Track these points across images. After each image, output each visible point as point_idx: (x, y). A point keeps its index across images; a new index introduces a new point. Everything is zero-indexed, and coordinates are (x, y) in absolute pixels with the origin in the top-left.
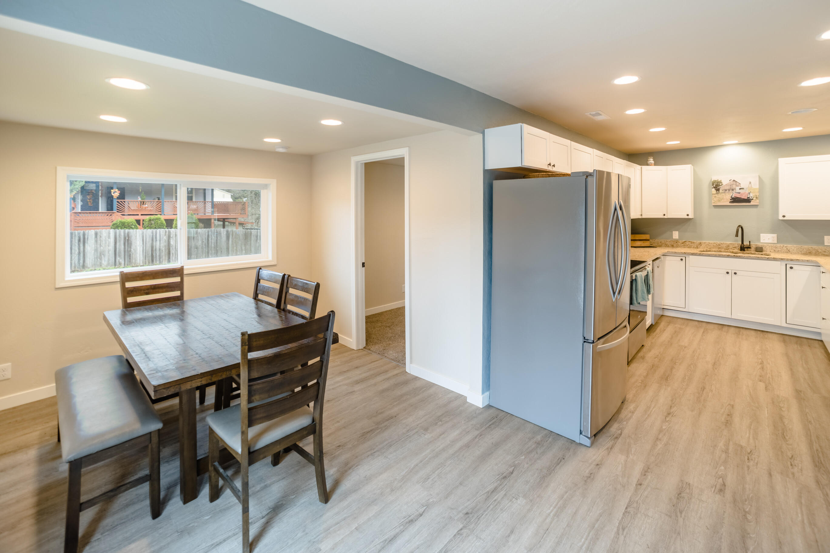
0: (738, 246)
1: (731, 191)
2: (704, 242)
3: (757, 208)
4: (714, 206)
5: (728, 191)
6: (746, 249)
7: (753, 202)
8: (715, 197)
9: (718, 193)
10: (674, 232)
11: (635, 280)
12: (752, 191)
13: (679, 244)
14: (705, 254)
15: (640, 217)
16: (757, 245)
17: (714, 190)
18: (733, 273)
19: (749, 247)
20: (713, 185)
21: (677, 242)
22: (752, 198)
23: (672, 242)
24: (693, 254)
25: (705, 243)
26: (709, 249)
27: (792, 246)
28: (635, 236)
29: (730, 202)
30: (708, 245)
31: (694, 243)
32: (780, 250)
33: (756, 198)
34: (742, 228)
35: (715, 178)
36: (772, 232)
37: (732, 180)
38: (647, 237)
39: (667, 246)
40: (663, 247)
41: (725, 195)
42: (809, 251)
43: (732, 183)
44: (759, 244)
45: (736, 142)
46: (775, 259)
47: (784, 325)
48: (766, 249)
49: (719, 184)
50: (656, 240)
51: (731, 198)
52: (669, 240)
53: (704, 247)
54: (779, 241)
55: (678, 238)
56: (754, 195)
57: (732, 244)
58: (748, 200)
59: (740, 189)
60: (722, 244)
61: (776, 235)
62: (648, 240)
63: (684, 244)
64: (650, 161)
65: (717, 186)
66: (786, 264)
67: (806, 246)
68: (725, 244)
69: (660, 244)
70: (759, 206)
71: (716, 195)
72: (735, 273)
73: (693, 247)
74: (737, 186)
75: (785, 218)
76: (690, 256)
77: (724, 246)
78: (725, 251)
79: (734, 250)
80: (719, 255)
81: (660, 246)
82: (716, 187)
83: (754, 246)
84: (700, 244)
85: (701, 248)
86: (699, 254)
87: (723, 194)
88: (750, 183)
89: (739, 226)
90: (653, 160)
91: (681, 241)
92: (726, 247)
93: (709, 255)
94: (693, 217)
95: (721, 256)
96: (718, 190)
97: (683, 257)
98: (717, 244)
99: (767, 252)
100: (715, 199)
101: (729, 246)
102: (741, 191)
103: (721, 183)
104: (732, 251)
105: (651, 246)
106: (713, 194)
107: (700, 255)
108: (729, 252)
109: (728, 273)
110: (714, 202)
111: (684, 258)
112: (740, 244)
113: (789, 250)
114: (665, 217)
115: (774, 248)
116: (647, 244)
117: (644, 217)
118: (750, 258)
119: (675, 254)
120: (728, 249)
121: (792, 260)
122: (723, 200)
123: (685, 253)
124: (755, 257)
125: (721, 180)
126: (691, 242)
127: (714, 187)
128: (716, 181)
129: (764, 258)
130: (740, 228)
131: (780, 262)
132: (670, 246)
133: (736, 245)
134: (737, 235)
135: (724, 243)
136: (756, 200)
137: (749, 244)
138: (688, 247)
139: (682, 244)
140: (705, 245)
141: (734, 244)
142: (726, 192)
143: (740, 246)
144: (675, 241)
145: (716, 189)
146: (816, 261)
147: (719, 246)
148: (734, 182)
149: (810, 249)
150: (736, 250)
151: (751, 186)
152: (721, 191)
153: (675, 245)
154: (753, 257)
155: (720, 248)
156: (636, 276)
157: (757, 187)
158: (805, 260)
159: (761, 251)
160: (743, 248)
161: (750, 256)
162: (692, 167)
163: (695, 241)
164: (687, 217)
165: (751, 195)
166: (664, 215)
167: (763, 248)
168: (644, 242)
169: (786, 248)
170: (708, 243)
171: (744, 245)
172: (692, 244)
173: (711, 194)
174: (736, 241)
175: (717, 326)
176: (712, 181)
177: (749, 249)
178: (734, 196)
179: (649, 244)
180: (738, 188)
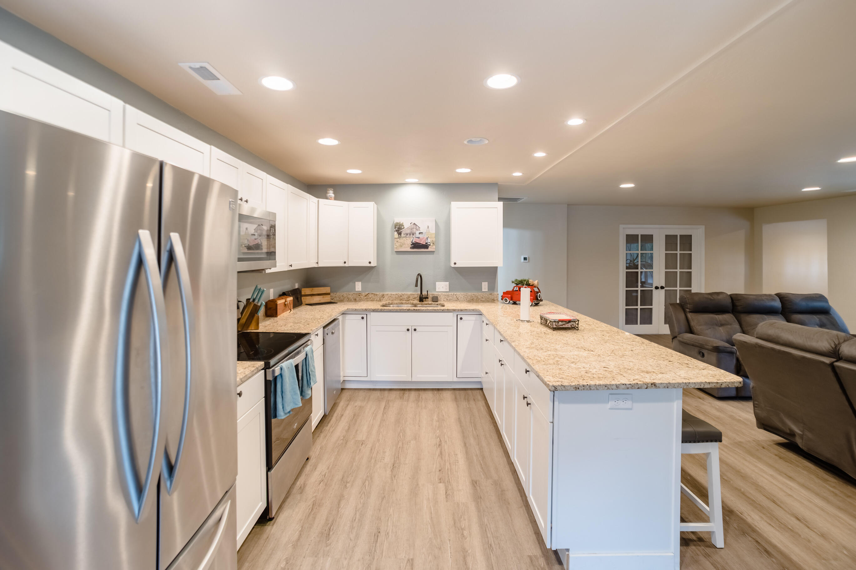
0: (418, 296)
1: (412, 235)
2: (387, 293)
3: (433, 254)
4: (396, 252)
5: (409, 235)
6: (424, 299)
7: (431, 248)
8: (397, 241)
9: (400, 238)
10: (357, 283)
11: (280, 376)
12: (430, 236)
13: (362, 297)
14: (387, 309)
15: (316, 266)
16: (433, 294)
17: (396, 233)
18: (413, 330)
19: (427, 298)
20: (395, 228)
21: (359, 295)
22: (429, 244)
23: (354, 295)
24: (374, 311)
25: (387, 295)
26: (391, 302)
27: (460, 294)
28: (313, 289)
29: (411, 248)
30: (390, 297)
31: (377, 295)
32: (451, 298)
33: (433, 244)
34: (421, 276)
35: (397, 220)
36: (445, 281)
37: (413, 223)
38: (327, 290)
39: (349, 300)
40: (346, 301)
41: (407, 240)
42: (472, 297)
43: (413, 227)
44: (435, 293)
45: (416, 181)
46: (448, 311)
47: (455, 380)
48: (441, 298)
49: (401, 227)
50: (338, 294)
51: (412, 244)
52: (352, 293)
53: (387, 300)
54: (451, 289)
55: (361, 290)
56: (431, 240)
57: (412, 294)
58: (426, 246)
59: (420, 233)
60: (403, 295)
61: (448, 283)
62: (328, 294)
63: (367, 297)
64: (330, 194)
65: (399, 229)
66: (457, 315)
67: (470, 294)
68: (407, 294)
69: (342, 298)
70: (435, 253)
71: (398, 240)
72: (415, 330)
73: (376, 299)
74: (417, 230)
75: (456, 266)
76: (372, 313)
77: (405, 297)
78: (406, 302)
79: (414, 301)
80: (400, 309)
81: (342, 301)
82: (398, 231)
83: (431, 295)
84: (383, 296)
85: (384, 300)
86: (380, 309)
87: (405, 238)
88: (428, 227)
89: (419, 274)
90: (334, 193)
91: (364, 293)
92: (407, 298)
93: (390, 311)
94: (376, 265)
95: (402, 311)
96: (400, 234)
97: (364, 314)
98: (399, 295)
99: (441, 301)
100: (397, 244)
101: (409, 297)
102: (420, 236)
103: (403, 226)
104: (412, 302)
105: (332, 301)
106: (395, 238)
107: (381, 311)
108: (410, 304)
109: (408, 330)
110: (396, 248)
111: (365, 316)
112: (419, 294)
113: (458, 298)
114: (346, 265)
115: (447, 297)
116: (327, 299)
117: (321, 265)
118: (428, 311)
119: (355, 312)
120: (408, 301)
121: (461, 310)
122: (404, 246)
123: (365, 309)
124: (432, 309)
125: (403, 223)
126: (374, 294)
127: (396, 231)
128: (398, 223)
129: (440, 310)
130: (419, 277)
131: (452, 313)
132: (352, 300)
133: (416, 295)
134: (416, 286)
135: (405, 294)
136: (432, 246)
137: (427, 293)
138: (371, 301)
139: (365, 298)
140: (387, 298)
141: (414, 294)
142: (407, 236)
143: (419, 297)
144: (358, 294)
145: (398, 233)
146: (479, 309)
147: (401, 298)
148: (415, 225)
149: (472, 296)
150: (416, 302)
151: (429, 231)
152: (402, 235)
153: (357, 299)
154: (430, 309)
155: (401, 299)
156: (281, 369)
157: (434, 232)
158: (471, 309)
159: (436, 301)
160: (422, 299)
161: (428, 309)
162: (376, 206)
163: (378, 293)
164: (369, 265)
165: (429, 240)
166: (345, 263)
167: (439, 298)
168: (323, 297)
169: (455, 296)
170: (390, 294)
171: (423, 296)
172: (375, 297)
173: (393, 239)
174: (416, 291)
175: (398, 392)
176: (395, 223)
177: (427, 299)
178: (414, 241)
179: (330, 298)
180: (417, 232)
